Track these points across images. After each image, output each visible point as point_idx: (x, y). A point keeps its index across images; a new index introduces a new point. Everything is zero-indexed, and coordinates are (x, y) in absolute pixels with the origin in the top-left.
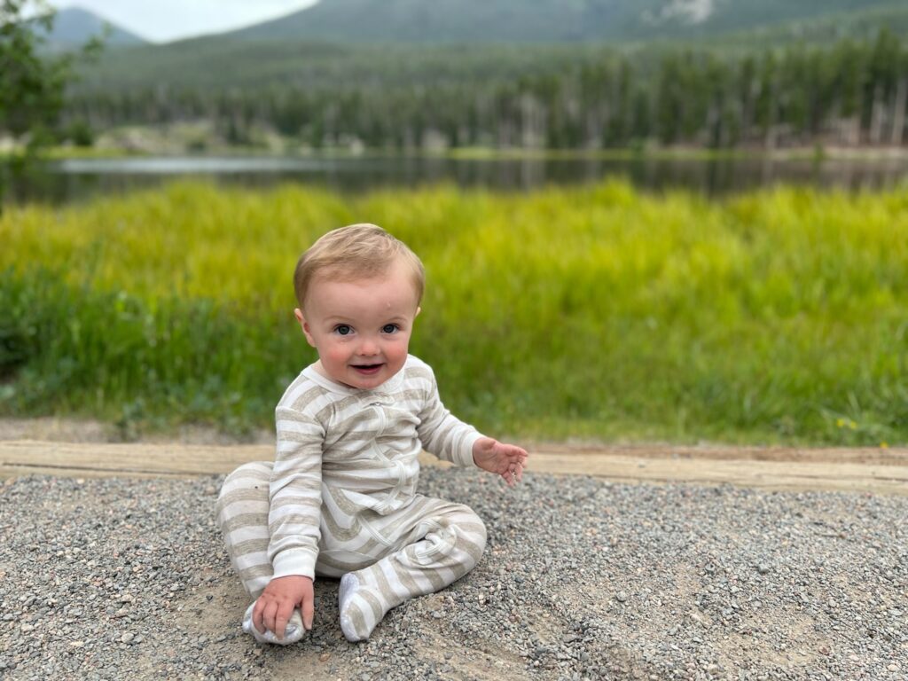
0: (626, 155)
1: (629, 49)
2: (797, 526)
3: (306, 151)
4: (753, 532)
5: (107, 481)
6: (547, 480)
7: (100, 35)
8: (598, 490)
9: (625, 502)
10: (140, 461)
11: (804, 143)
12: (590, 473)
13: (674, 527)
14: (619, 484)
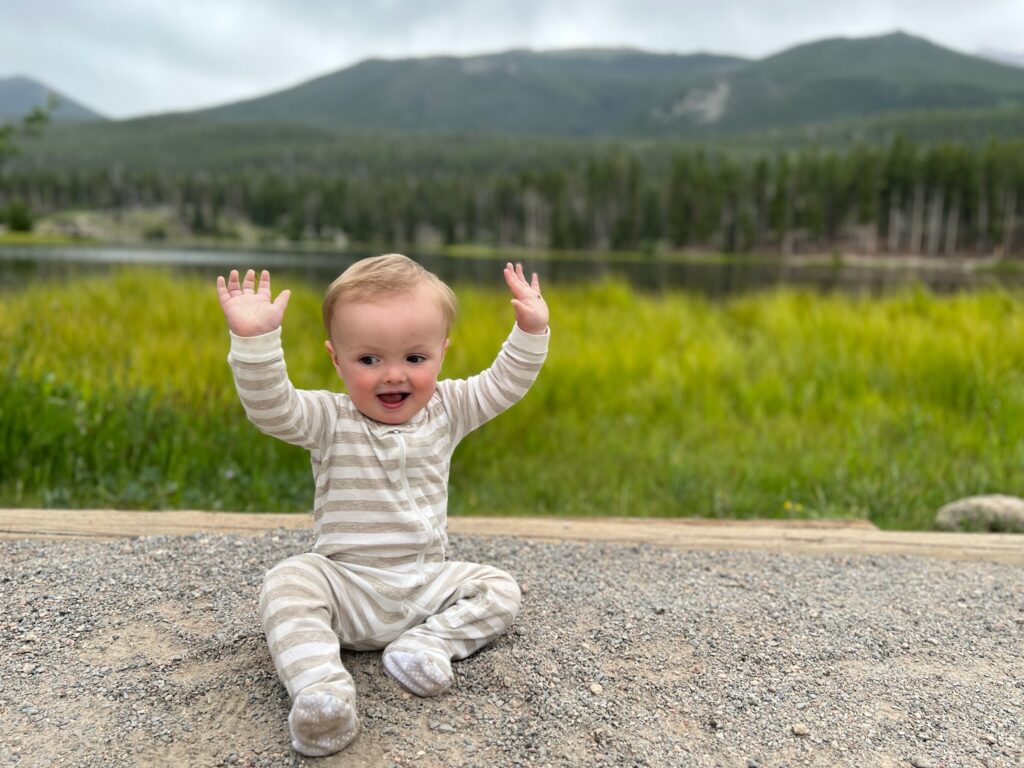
0: (636, 257)
1: (639, 146)
2: (703, 578)
3: (282, 243)
4: (662, 583)
5: (19, 543)
6: (472, 540)
7: (44, 107)
8: (521, 548)
9: (545, 558)
10: (55, 523)
11: (821, 250)
12: (516, 534)
13: (586, 578)
14: (542, 543)
